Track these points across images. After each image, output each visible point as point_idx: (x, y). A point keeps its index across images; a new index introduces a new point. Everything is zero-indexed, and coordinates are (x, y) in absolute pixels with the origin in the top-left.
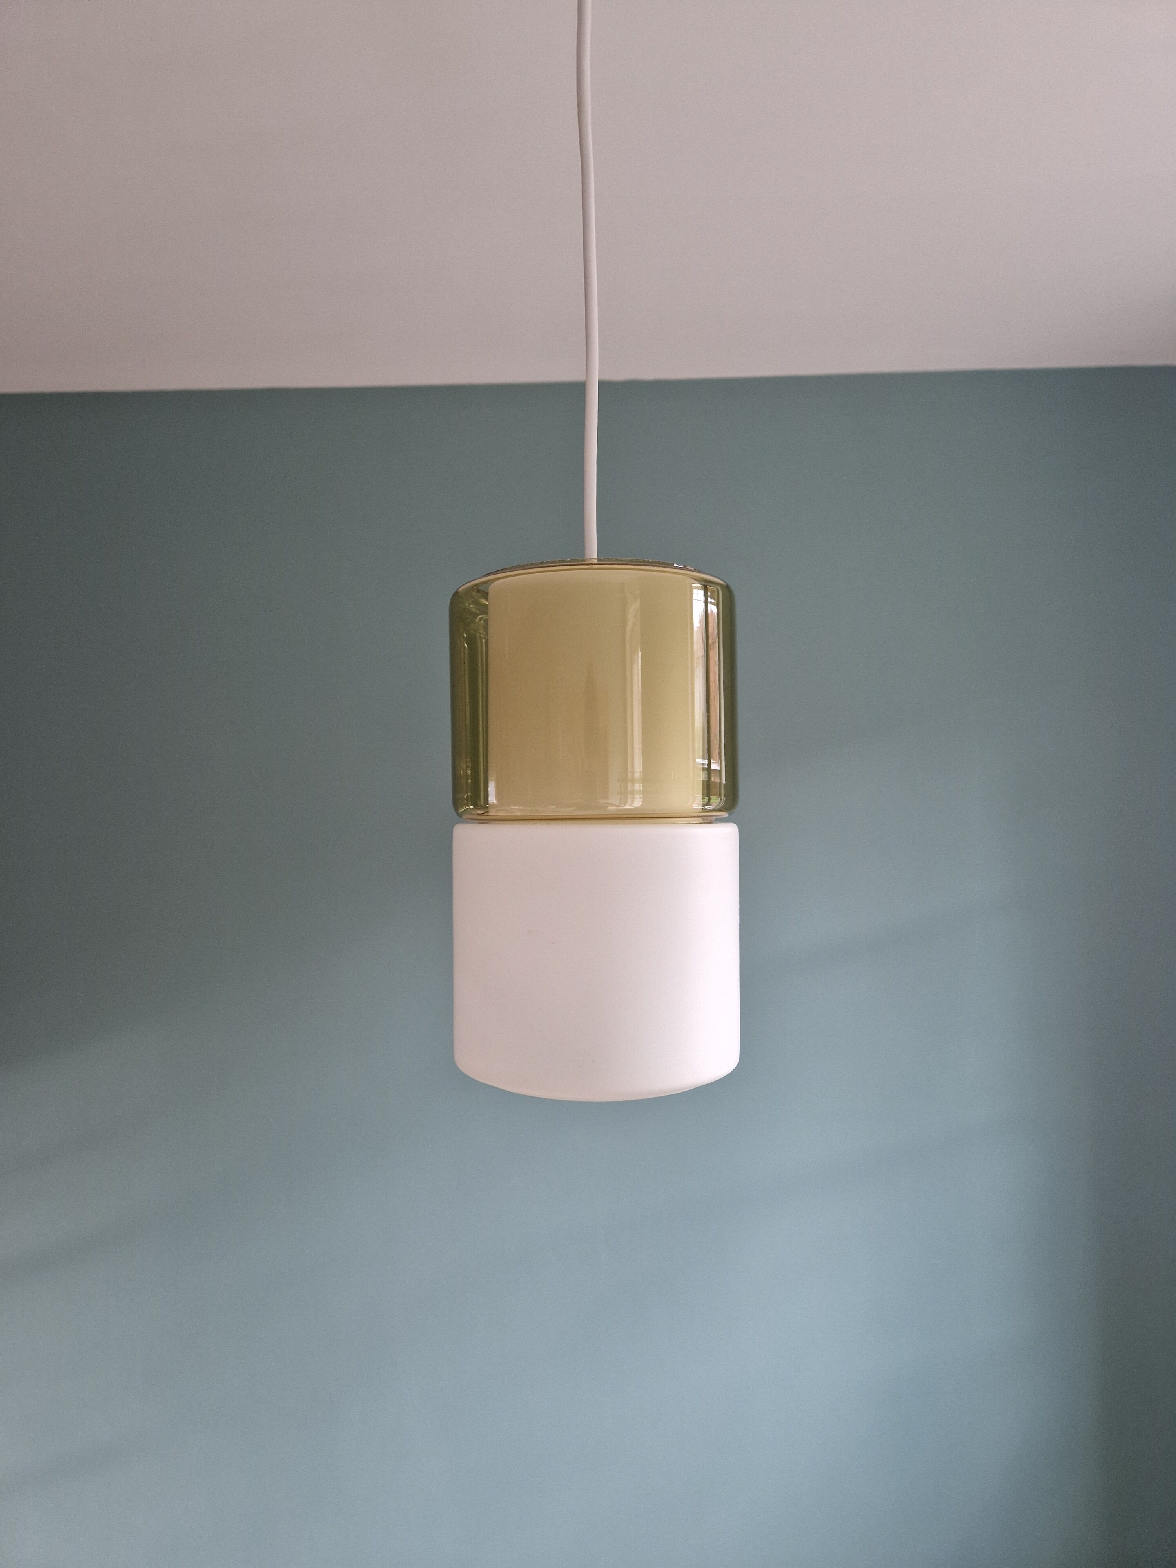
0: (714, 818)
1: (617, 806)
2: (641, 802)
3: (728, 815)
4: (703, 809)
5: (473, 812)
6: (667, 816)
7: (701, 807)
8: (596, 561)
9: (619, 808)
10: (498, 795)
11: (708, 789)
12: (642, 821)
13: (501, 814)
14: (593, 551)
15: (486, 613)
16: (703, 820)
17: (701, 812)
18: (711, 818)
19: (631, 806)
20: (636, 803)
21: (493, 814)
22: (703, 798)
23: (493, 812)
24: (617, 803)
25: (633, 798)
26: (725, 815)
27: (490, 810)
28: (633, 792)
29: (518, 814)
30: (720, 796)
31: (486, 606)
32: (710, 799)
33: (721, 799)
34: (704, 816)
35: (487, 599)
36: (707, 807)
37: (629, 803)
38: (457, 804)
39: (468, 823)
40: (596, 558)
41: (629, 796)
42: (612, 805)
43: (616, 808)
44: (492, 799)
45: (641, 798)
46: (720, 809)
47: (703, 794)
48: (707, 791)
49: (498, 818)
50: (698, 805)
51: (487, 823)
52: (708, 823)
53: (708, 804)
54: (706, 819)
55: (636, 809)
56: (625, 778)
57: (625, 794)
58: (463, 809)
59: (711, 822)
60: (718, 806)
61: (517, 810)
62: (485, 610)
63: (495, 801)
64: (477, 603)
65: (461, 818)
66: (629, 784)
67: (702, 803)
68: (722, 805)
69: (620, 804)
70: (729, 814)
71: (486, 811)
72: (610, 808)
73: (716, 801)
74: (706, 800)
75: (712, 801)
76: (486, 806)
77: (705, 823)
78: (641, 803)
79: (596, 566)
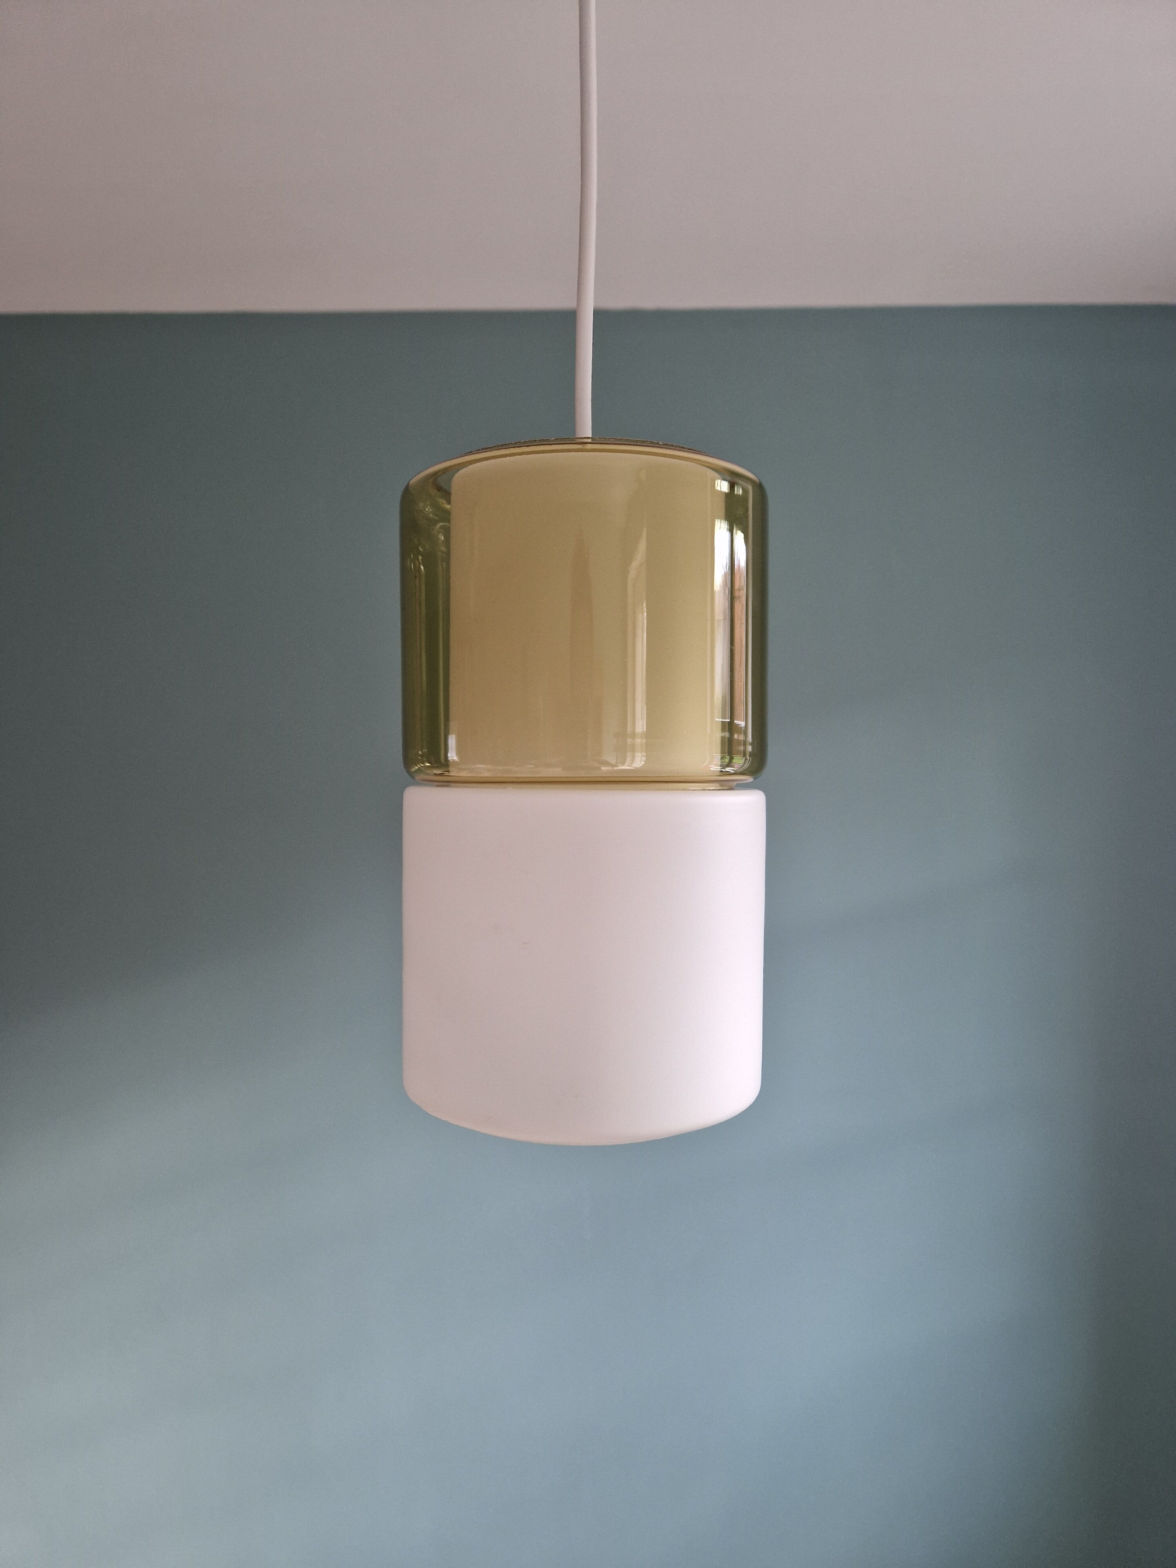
0: (736, 783)
1: (613, 766)
2: (644, 761)
3: (752, 780)
4: (721, 771)
5: (428, 772)
6: (674, 779)
7: (719, 768)
8: (590, 440)
9: (615, 768)
10: (459, 753)
11: (729, 748)
12: (645, 785)
13: (464, 774)
14: (586, 428)
15: (448, 520)
16: (721, 786)
17: (718, 776)
18: (731, 784)
19: (631, 766)
20: (637, 762)
21: (453, 775)
22: (722, 758)
23: (454, 773)
24: (613, 762)
25: (633, 757)
26: (749, 779)
27: (451, 769)
28: (633, 749)
29: (487, 774)
30: (745, 755)
31: (448, 513)
32: (731, 759)
33: (746, 759)
34: (721, 781)
35: (449, 502)
36: (728, 769)
37: (628, 762)
38: (408, 761)
39: (424, 785)
40: (590, 436)
41: (628, 754)
42: (606, 763)
43: (611, 768)
44: (452, 756)
45: (643, 756)
46: (744, 772)
47: (723, 752)
48: (728, 748)
49: (461, 779)
50: (717, 766)
51: (448, 786)
52: (728, 789)
53: (729, 764)
54: (724, 783)
55: (636, 770)
56: (624, 733)
57: (623, 750)
58: (417, 768)
59: (731, 789)
60: (741, 768)
61: (484, 770)
62: (446, 516)
63: (455, 758)
64: (437, 507)
65: (413, 779)
66: (629, 740)
67: (719, 763)
68: (747, 765)
69: (616, 763)
70: (754, 779)
71: (446, 770)
72: (604, 768)
73: (739, 762)
74: (727, 760)
75: (734, 761)
76: (445, 764)
77: (724, 790)
78: (643, 763)
79: (589, 446)
